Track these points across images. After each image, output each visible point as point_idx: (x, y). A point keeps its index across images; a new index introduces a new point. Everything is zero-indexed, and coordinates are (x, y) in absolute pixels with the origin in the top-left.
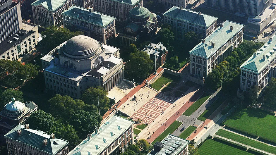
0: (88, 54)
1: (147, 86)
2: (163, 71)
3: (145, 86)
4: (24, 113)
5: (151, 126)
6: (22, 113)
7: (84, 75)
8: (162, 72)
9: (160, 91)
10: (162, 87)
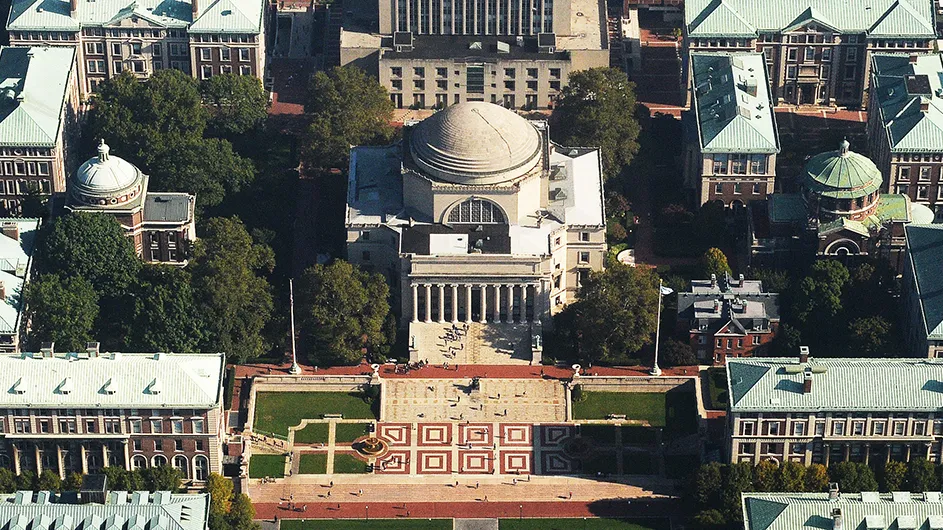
0: (444, 169)
1: (565, 386)
2: (682, 382)
3: (561, 379)
4: (108, 206)
5: (372, 479)
6: (97, 201)
7: (393, 221)
8: (676, 382)
9: (579, 423)
10: (607, 418)
